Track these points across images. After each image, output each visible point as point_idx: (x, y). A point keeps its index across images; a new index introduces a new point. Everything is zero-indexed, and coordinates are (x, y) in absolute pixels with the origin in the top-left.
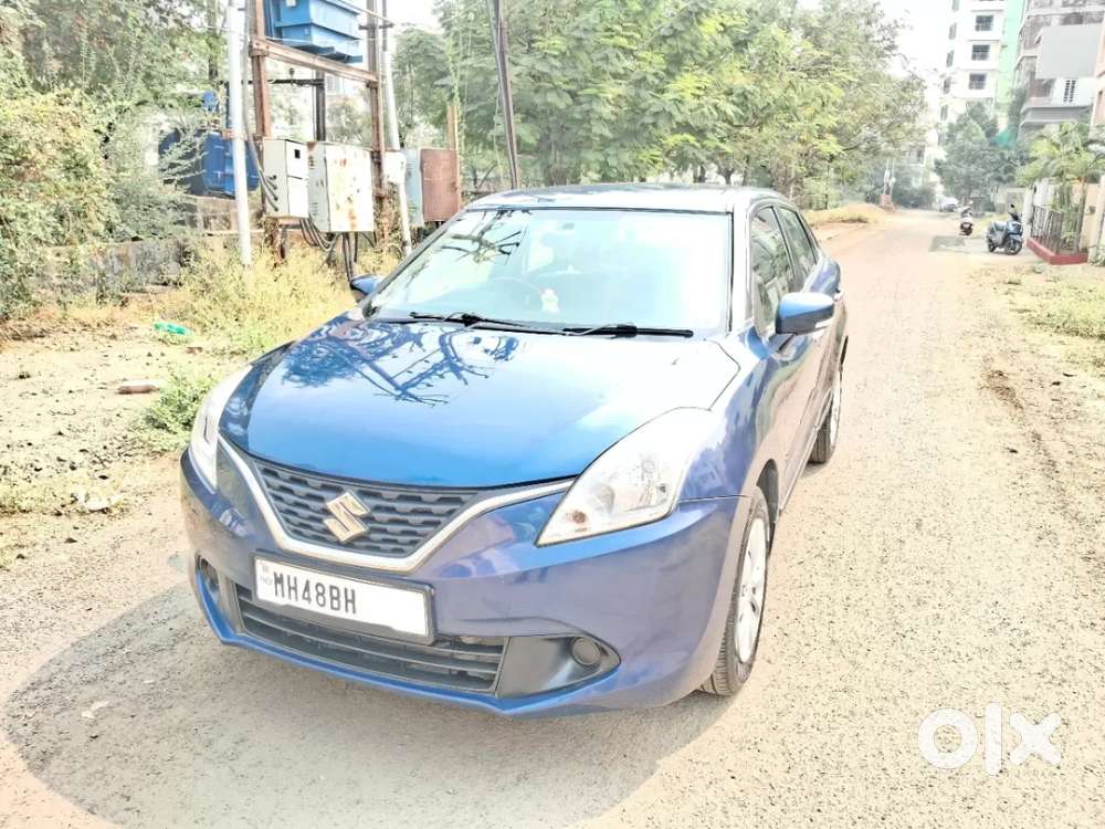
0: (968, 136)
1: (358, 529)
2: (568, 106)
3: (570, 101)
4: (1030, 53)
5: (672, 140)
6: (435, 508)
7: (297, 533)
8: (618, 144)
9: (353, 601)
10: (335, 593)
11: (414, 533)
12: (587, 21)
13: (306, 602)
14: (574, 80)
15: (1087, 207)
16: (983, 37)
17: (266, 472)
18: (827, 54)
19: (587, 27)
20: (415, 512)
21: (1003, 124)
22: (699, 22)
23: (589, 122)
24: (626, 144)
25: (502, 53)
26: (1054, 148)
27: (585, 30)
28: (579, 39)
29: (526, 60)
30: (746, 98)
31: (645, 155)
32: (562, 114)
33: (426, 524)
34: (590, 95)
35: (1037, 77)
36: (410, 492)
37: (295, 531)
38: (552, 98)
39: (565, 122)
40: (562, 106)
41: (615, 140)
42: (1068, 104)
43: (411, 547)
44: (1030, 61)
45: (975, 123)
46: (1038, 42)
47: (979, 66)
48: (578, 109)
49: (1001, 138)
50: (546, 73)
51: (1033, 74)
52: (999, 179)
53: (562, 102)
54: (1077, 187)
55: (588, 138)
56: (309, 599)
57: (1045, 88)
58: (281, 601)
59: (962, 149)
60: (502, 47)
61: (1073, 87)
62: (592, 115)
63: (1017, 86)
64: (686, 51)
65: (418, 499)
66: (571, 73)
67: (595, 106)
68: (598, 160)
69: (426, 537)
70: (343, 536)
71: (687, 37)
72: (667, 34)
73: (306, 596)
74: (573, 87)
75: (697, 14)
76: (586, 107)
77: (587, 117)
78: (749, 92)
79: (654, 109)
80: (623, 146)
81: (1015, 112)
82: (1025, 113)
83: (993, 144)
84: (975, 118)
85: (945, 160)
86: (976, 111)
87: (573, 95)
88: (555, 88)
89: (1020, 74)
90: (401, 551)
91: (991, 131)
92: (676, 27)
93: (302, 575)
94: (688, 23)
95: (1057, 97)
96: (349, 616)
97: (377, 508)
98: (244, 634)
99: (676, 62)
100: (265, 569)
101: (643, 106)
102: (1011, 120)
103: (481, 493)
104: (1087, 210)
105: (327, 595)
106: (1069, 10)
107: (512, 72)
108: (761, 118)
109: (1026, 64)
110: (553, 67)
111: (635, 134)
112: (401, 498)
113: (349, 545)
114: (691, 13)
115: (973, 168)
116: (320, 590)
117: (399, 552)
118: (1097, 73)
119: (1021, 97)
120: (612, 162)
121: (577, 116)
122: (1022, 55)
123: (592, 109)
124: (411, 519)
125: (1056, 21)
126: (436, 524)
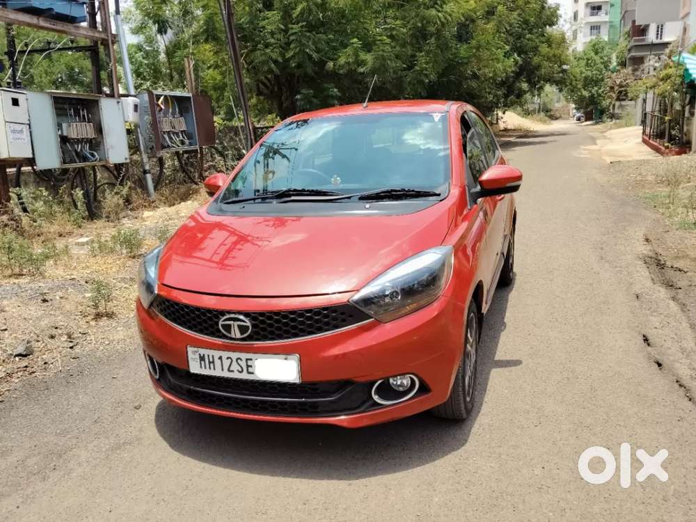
4: (631, 8)
35: (637, 24)
42: (659, 41)
47: (595, 20)
51: (634, 22)
57: (643, 30)
61: (662, 29)
82: (630, 49)
89: (624, 22)
95: (651, 37)
109: (628, 16)
118: (681, 16)
122: (625, 10)
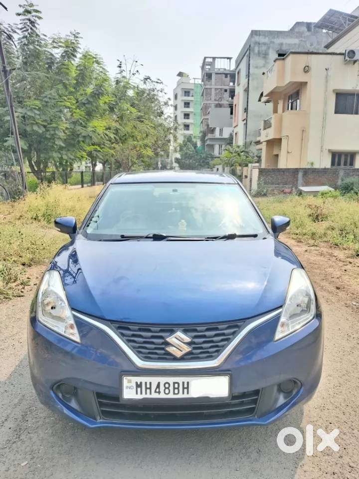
0: (188, 149)
1: (187, 349)
2: (43, 132)
3: (44, 130)
4: (206, 117)
5: (89, 149)
6: (226, 332)
7: (147, 358)
8: (67, 149)
9: (188, 388)
10: (176, 386)
11: (217, 346)
12: (51, 94)
13: (157, 394)
14: (45, 121)
15: (244, 176)
16: (187, 110)
17: (119, 328)
18: (142, 115)
19: (51, 97)
20: (216, 335)
21: (199, 144)
22: (99, 98)
23: (54, 139)
24: (70, 149)
25: (12, 107)
26: (231, 154)
27: (50, 98)
28: (47, 102)
29: (20, 110)
30: (117, 131)
31: (79, 154)
32: (40, 136)
33: (223, 340)
34: (54, 127)
35: (210, 126)
36: (212, 326)
37: (146, 357)
38: (35, 128)
39: (41, 138)
40: (41, 132)
41: (65, 147)
42: (221, 137)
43: (216, 354)
44: (206, 120)
45: (190, 144)
46: (209, 113)
47: (187, 121)
48: (48, 133)
49: (199, 149)
50: (33, 117)
51: (208, 125)
52: (201, 165)
53: (41, 130)
54: (239, 168)
55: (53, 147)
56: (159, 392)
57: (212, 131)
58: (139, 397)
59: (186, 153)
60: (11, 103)
61: (222, 131)
62: (55, 136)
63: (202, 130)
64: (93, 110)
65: (217, 329)
66: (44, 117)
67: (57, 132)
68: (58, 157)
69: (224, 347)
70: (179, 354)
71: (95, 104)
72: (86, 102)
73: (157, 390)
74: (45, 124)
75: (98, 95)
76: (52, 132)
77: (53, 137)
78: (119, 129)
79: (83, 134)
80: (68, 150)
81: (203, 139)
82: (207, 140)
83: (196, 152)
84: (189, 142)
85: (180, 158)
86: (189, 139)
87: (45, 127)
88: (37, 123)
89: (203, 125)
90: (211, 356)
91: (195, 146)
92: (89, 99)
93: (154, 380)
94: (94, 98)
95: (217, 134)
96: (186, 396)
97: (196, 337)
98: (101, 420)
99: (90, 115)
100: (130, 381)
101: (79, 133)
102: (202, 143)
103: (248, 320)
104: (244, 177)
105: (171, 388)
106: (217, 102)
107: (16, 115)
108: (123, 140)
109: (204, 122)
110: (35, 114)
111: (74, 146)
112: (207, 330)
113: (182, 359)
114: (95, 94)
115: (191, 161)
116: (167, 386)
117: (210, 357)
118: (233, 126)
119: (204, 134)
120: (65, 157)
121: (49, 137)
122: (203, 118)
123: (55, 134)
124: (215, 339)
125: (213, 106)
126: (227, 340)
